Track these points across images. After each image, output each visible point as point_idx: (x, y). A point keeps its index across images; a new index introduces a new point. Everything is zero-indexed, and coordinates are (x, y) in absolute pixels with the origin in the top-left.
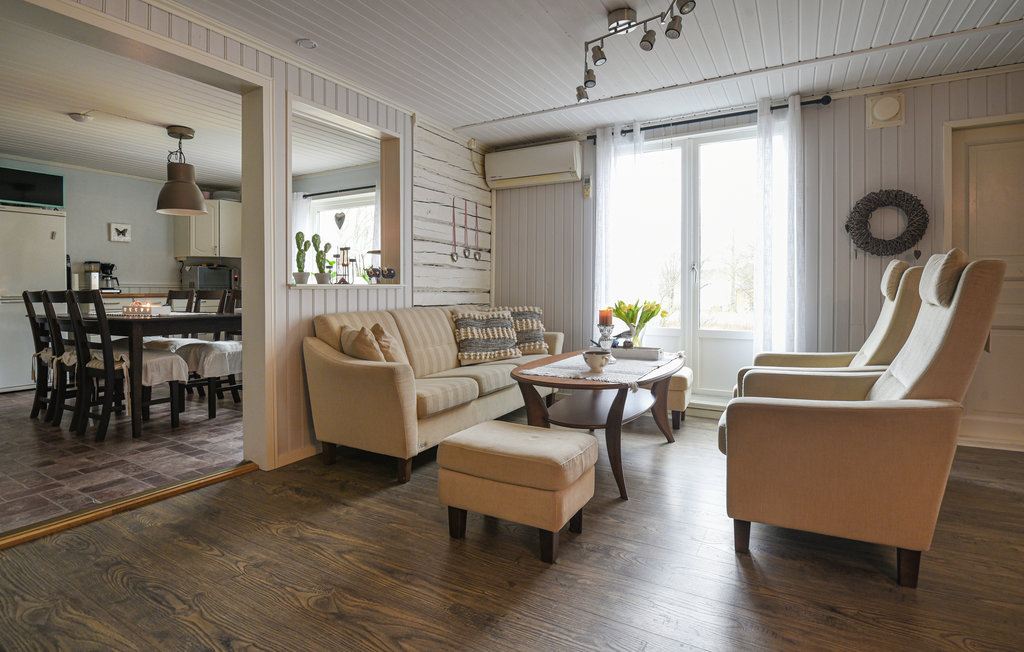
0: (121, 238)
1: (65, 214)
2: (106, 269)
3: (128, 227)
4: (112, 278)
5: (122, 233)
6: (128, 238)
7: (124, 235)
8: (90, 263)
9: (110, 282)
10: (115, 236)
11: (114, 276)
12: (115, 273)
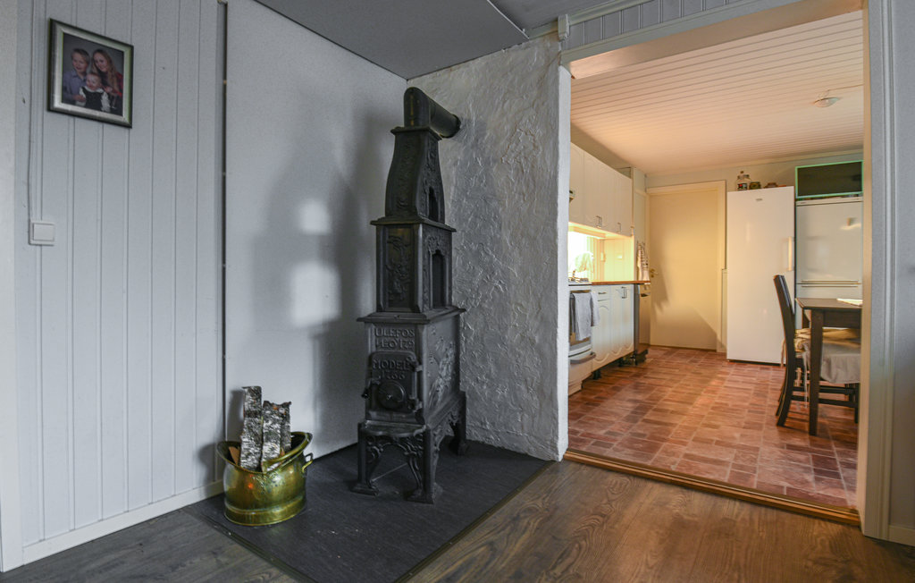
1: (862, 198)
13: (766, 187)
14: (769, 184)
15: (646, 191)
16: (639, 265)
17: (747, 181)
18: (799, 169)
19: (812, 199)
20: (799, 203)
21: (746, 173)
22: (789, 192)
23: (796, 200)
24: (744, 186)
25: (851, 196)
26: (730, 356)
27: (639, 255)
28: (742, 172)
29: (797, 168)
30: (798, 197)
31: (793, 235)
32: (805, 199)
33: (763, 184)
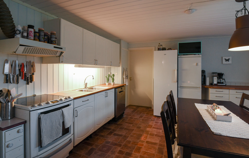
0: (227, 62)
1: (201, 56)
2: (220, 76)
3: (230, 58)
4: (223, 79)
5: (228, 60)
6: (230, 62)
7: (228, 61)
8: (213, 73)
9: (221, 81)
10: (224, 62)
11: (223, 78)
12: (224, 77)
13: (168, 50)
14: (169, 49)
15: (128, 49)
16: (124, 77)
17: (161, 47)
18: (179, 43)
19: (184, 55)
20: (179, 56)
21: (161, 44)
22: (176, 52)
23: (178, 55)
24: (160, 49)
25: (197, 55)
26: (154, 114)
27: (124, 73)
28: (159, 44)
29: (178, 43)
30: (179, 54)
31: (177, 69)
32: (181, 55)
33: (167, 48)
